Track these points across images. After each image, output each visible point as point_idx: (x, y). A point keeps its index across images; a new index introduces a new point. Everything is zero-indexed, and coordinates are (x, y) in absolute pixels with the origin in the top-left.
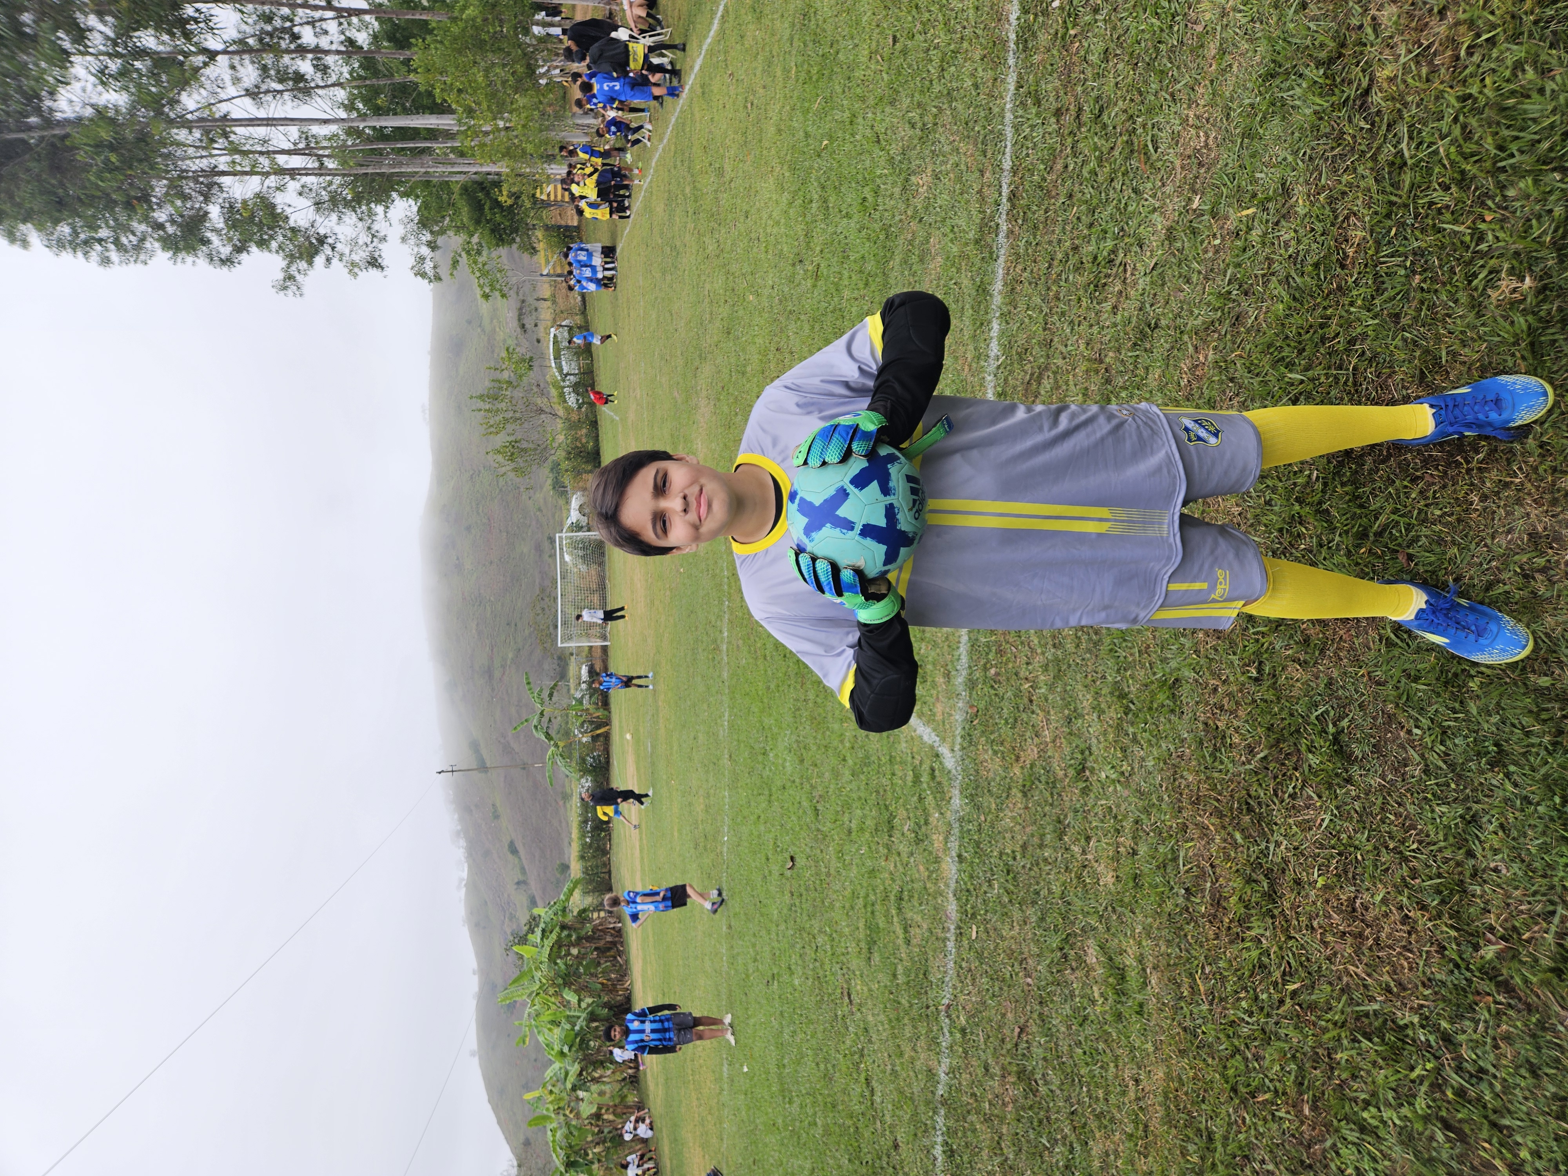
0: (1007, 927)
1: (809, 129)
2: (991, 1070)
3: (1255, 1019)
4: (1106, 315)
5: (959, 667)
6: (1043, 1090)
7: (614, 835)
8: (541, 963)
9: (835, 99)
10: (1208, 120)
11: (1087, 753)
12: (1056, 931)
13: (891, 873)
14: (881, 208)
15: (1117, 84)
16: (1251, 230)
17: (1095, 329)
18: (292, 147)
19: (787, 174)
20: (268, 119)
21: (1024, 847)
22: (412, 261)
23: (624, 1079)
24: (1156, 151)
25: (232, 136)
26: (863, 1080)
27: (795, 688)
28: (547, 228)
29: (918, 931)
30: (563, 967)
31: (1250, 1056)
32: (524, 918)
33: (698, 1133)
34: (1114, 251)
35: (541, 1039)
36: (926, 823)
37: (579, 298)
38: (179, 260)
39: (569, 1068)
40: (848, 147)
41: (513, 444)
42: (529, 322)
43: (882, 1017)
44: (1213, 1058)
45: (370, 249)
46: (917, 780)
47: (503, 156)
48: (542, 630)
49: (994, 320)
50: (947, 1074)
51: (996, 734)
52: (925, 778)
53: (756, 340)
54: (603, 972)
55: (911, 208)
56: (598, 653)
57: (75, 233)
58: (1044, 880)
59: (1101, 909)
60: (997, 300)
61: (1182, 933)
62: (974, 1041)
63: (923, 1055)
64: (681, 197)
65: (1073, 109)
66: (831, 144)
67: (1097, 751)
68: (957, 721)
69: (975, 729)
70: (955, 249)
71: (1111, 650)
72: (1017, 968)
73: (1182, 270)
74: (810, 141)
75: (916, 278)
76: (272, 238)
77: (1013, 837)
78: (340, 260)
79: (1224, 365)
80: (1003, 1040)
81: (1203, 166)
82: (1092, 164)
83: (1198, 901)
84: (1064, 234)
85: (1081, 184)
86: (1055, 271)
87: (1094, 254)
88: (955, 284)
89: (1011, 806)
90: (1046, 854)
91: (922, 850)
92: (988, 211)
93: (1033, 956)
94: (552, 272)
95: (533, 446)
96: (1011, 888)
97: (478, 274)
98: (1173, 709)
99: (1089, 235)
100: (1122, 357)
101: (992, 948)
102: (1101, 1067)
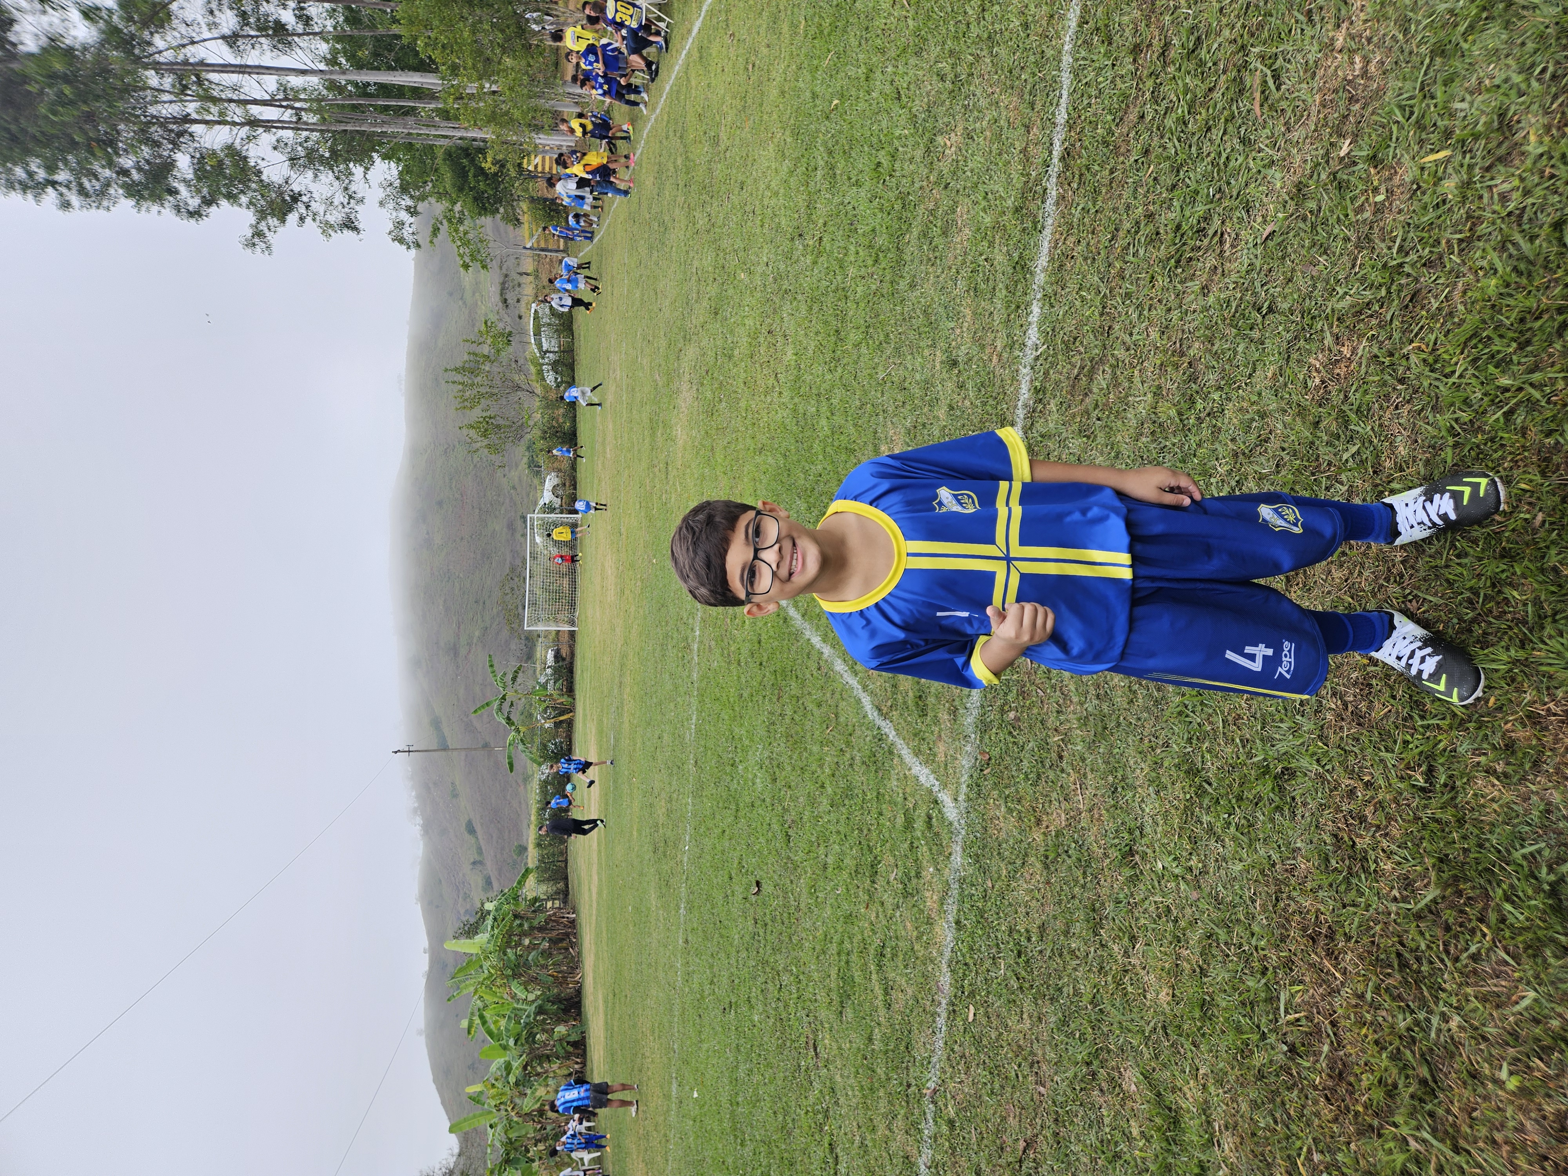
0: (1014, 1018)
1: (818, 89)
4: (1193, 296)
5: (968, 705)
8: (491, 953)
9: (849, 53)
10: (1369, 40)
11: (1137, 833)
12: (1082, 1039)
13: (872, 923)
14: (898, 174)
15: (1221, 9)
16: (1441, 179)
17: (1175, 315)
18: (268, 97)
19: (789, 140)
20: (241, 66)
21: (1042, 928)
22: (390, 226)
24: (1278, 89)
25: (206, 83)
26: (827, 1145)
27: (770, 699)
28: (532, 200)
29: (900, 995)
30: (513, 958)
33: (642, 1147)
34: (1207, 218)
36: (918, 876)
38: (143, 209)
39: (513, 1062)
40: (862, 105)
41: (487, 420)
42: (511, 297)
43: (852, 1081)
45: (346, 210)
46: (909, 824)
47: (489, 122)
48: (511, 610)
49: (1035, 302)
50: (929, 1168)
51: (1013, 790)
52: (919, 825)
53: (746, 321)
54: (554, 964)
55: (935, 173)
56: (566, 638)
57: (30, 175)
58: (1069, 976)
59: (1148, 1029)
60: (1040, 278)
61: (1278, 1100)
62: (964, 1138)
63: (900, 1137)
64: (672, 169)
65: (1157, 45)
66: (842, 103)
67: (1153, 834)
68: (963, 766)
69: (985, 780)
70: (988, 220)
71: (1180, 713)
72: (1026, 1070)
73: (1316, 238)
74: (818, 102)
75: (937, 254)
76: (242, 192)
77: (1027, 914)
78: (314, 220)
79: (1387, 361)
80: (1002, 1149)
81: (1357, 101)
82: (1180, 111)
83: (1307, 1064)
84: (1135, 198)
85: (1162, 137)
86: (1120, 243)
87: (1177, 221)
88: (986, 260)
89: (1028, 876)
90: (1073, 945)
91: (910, 905)
92: (1034, 174)
93: (1049, 1062)
94: (535, 246)
95: (507, 423)
96: (1023, 973)
97: (459, 243)
98: (1278, 806)
99: (1171, 199)
100: (1215, 348)
101: (993, 1037)
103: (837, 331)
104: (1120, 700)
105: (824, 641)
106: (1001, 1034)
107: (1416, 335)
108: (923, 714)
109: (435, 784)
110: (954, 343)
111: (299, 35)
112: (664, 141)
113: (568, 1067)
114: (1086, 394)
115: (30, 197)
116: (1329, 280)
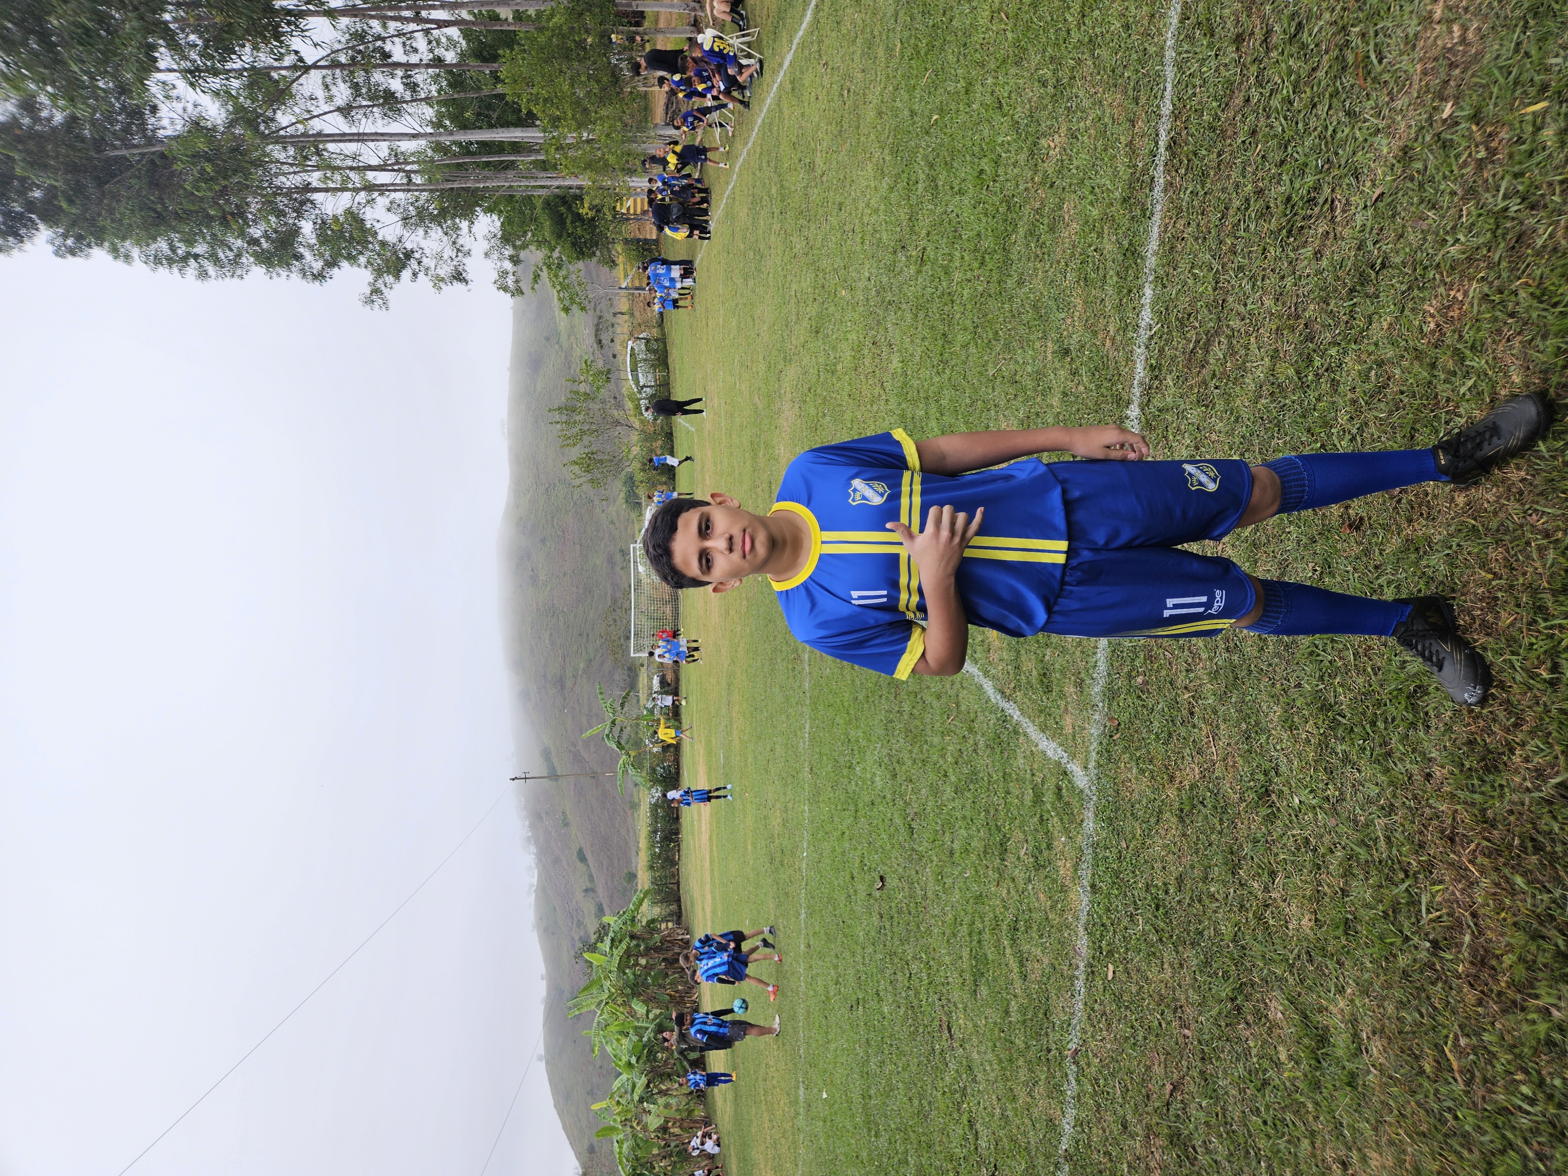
0: (1154, 969)
1: (916, 107)
2: (1131, 1128)
3: (1538, 1108)
4: (1306, 262)
5: (1095, 675)
6: (1203, 1159)
7: (683, 846)
8: (610, 972)
9: (947, 69)
10: (1466, 10)
11: (1273, 773)
12: (1226, 977)
13: (1003, 900)
14: (1001, 179)
16: (1539, 129)
17: (1289, 281)
18: (381, 163)
19: (888, 158)
20: (359, 134)
21: (1180, 880)
22: (495, 276)
23: (691, 1093)
24: (1380, 62)
25: (325, 153)
26: (966, 1123)
27: (887, 698)
28: (626, 242)
29: (1036, 965)
30: (632, 977)
31: (1531, 1154)
32: (592, 927)
33: (770, 1156)
34: (1317, 188)
35: (609, 1049)
36: (1049, 847)
38: (274, 275)
39: (636, 1080)
40: (962, 118)
41: (590, 455)
42: (605, 338)
43: (990, 1056)
44: (1470, 1151)
45: (455, 263)
46: (1038, 799)
47: (585, 169)
48: (614, 641)
49: (1147, 285)
50: (1073, 1127)
51: (1144, 751)
52: (1049, 797)
53: (849, 336)
54: (670, 984)
55: (1040, 174)
57: (173, 249)
58: (1210, 919)
59: (1291, 957)
60: (1152, 261)
61: (1423, 995)
62: (1108, 1093)
63: (1042, 1102)
64: (766, 198)
65: (1259, 34)
66: (942, 117)
67: (1289, 773)
68: (1092, 735)
69: (1115, 745)
70: (1095, 212)
71: (1311, 653)
72: (1169, 1016)
73: (1424, 195)
74: (917, 119)
75: (1045, 250)
76: (361, 253)
77: (1164, 868)
78: (426, 274)
79: (1497, 298)
80: (1148, 1096)
81: (1457, 66)
82: (1285, 92)
83: (1450, 957)
84: (1244, 177)
85: (1268, 117)
86: (1232, 219)
87: (1287, 194)
88: (1095, 250)
89: (1163, 832)
90: (1212, 889)
91: (1042, 876)
92: (1140, 165)
93: (1192, 1005)
94: (630, 285)
95: (609, 458)
96: (1162, 925)
97: (559, 288)
98: (1412, 723)
99: (1280, 174)
100: (1330, 308)
101: (1134, 991)
102: (1289, 1142)
103: (944, 335)
104: (1250, 650)
106: (1141, 987)
107: (1523, 272)
108: (1048, 690)
109: (547, 813)
110: (1065, 333)
111: (406, 102)
112: (757, 173)
114: (1203, 366)
115: (175, 270)
116: (1438, 232)
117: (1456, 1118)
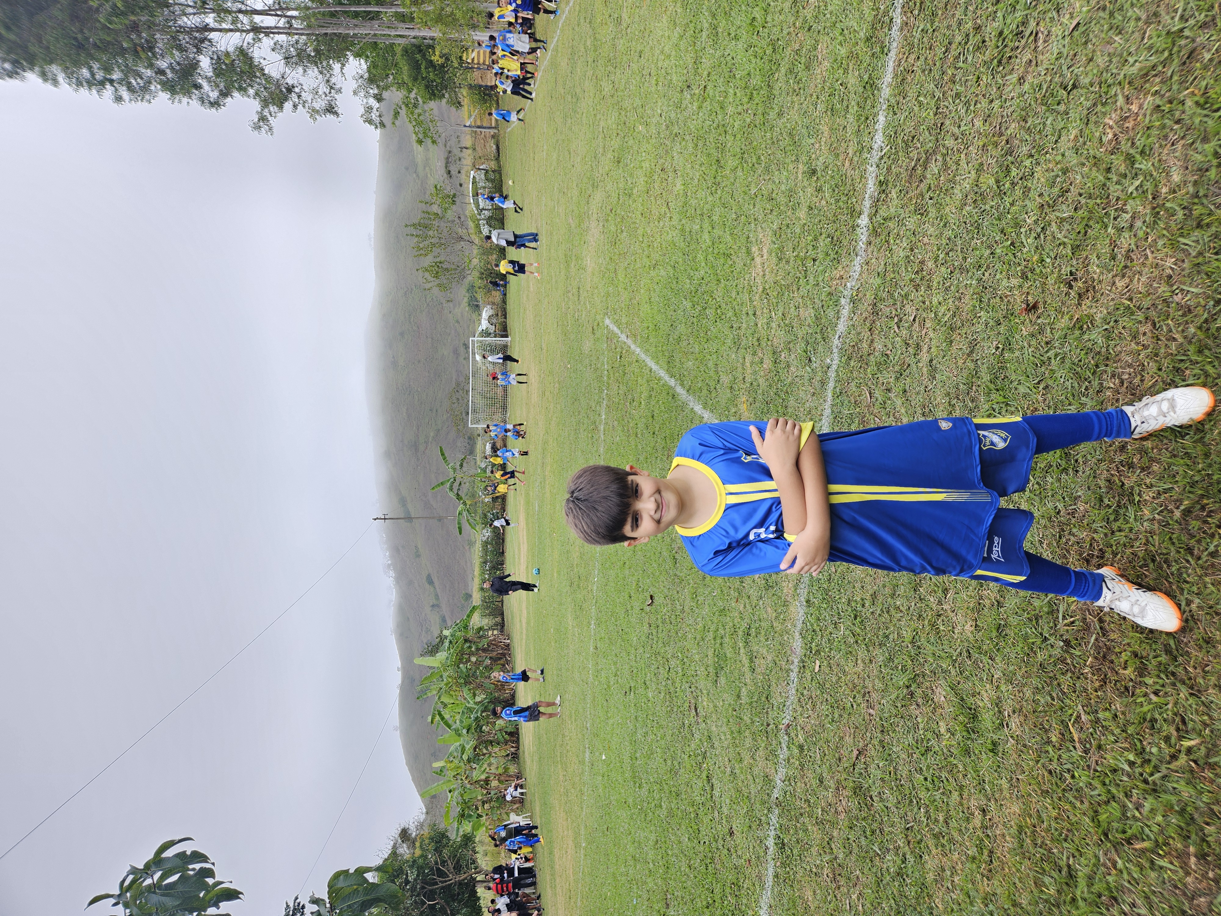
0: (850, 664)
2: (826, 783)
3: (1137, 770)
4: (1011, 87)
6: (878, 805)
8: (448, 666)
12: (904, 669)
13: (740, 613)
14: (769, 25)
17: (997, 104)
18: (267, 8)
19: (679, 11)
21: (874, 596)
22: (362, 111)
26: (705, 778)
28: (470, 87)
29: (762, 661)
30: (465, 670)
33: (563, 801)
34: (1025, 22)
37: (494, 147)
38: (176, 101)
39: (466, 746)
41: (439, 264)
42: (454, 169)
43: (725, 729)
45: (328, 98)
47: (437, 22)
48: (457, 415)
49: (881, 113)
50: (783, 781)
53: (643, 164)
55: (801, 19)
57: (93, 75)
58: (895, 625)
59: (955, 654)
60: (886, 92)
61: (1055, 683)
62: (810, 757)
63: (761, 763)
64: (582, 49)
70: (843, 52)
72: (859, 699)
73: (1114, 22)
75: (801, 85)
76: (250, 86)
77: (863, 587)
78: (304, 106)
79: (1167, 108)
80: (840, 759)
83: (1079, 653)
84: (966, 15)
86: (953, 53)
87: (1000, 29)
88: (841, 84)
90: (898, 603)
91: (771, 595)
92: (882, 7)
93: (877, 691)
94: (473, 124)
95: (453, 267)
96: (858, 630)
97: (414, 123)
98: (1065, 469)
99: (996, 12)
100: (1028, 125)
101: (834, 681)
102: (943, 794)
103: (717, 161)
105: (705, 406)
106: (840, 678)
107: (1191, 84)
110: (813, 156)
113: (506, 750)
114: (921, 180)
115: (94, 91)
116: (1122, 54)
117: (1073, 777)
